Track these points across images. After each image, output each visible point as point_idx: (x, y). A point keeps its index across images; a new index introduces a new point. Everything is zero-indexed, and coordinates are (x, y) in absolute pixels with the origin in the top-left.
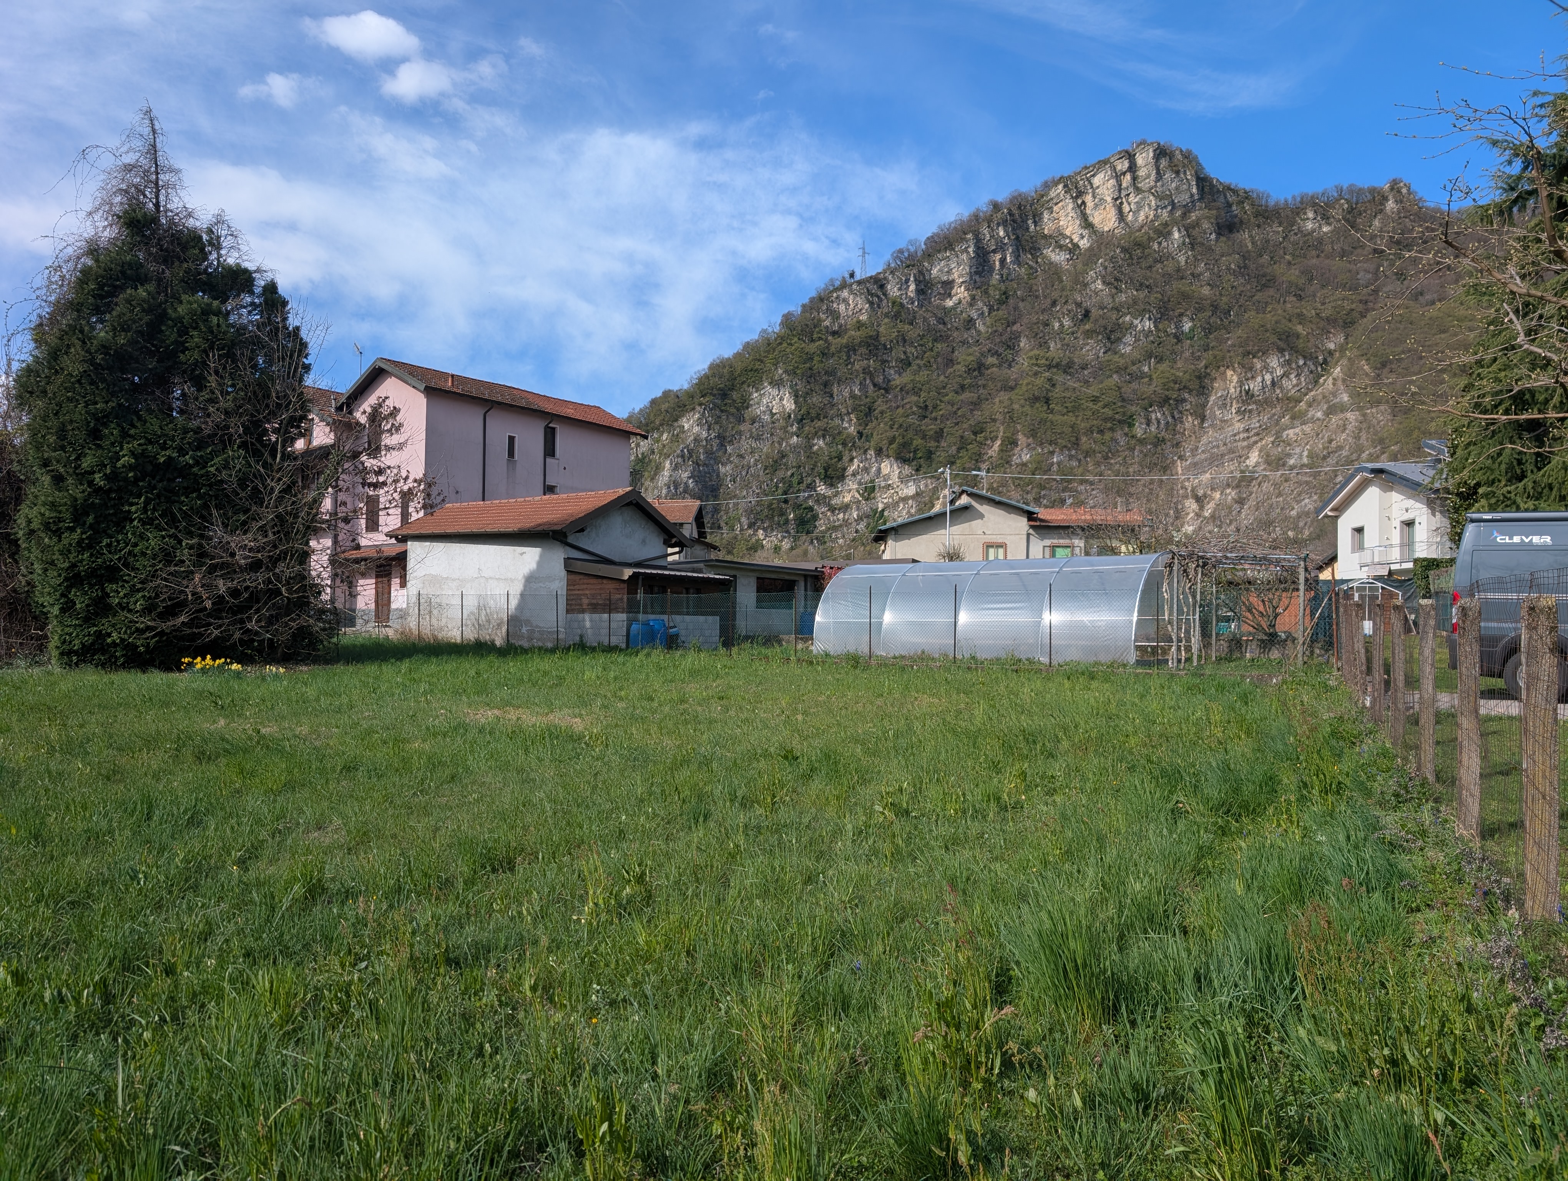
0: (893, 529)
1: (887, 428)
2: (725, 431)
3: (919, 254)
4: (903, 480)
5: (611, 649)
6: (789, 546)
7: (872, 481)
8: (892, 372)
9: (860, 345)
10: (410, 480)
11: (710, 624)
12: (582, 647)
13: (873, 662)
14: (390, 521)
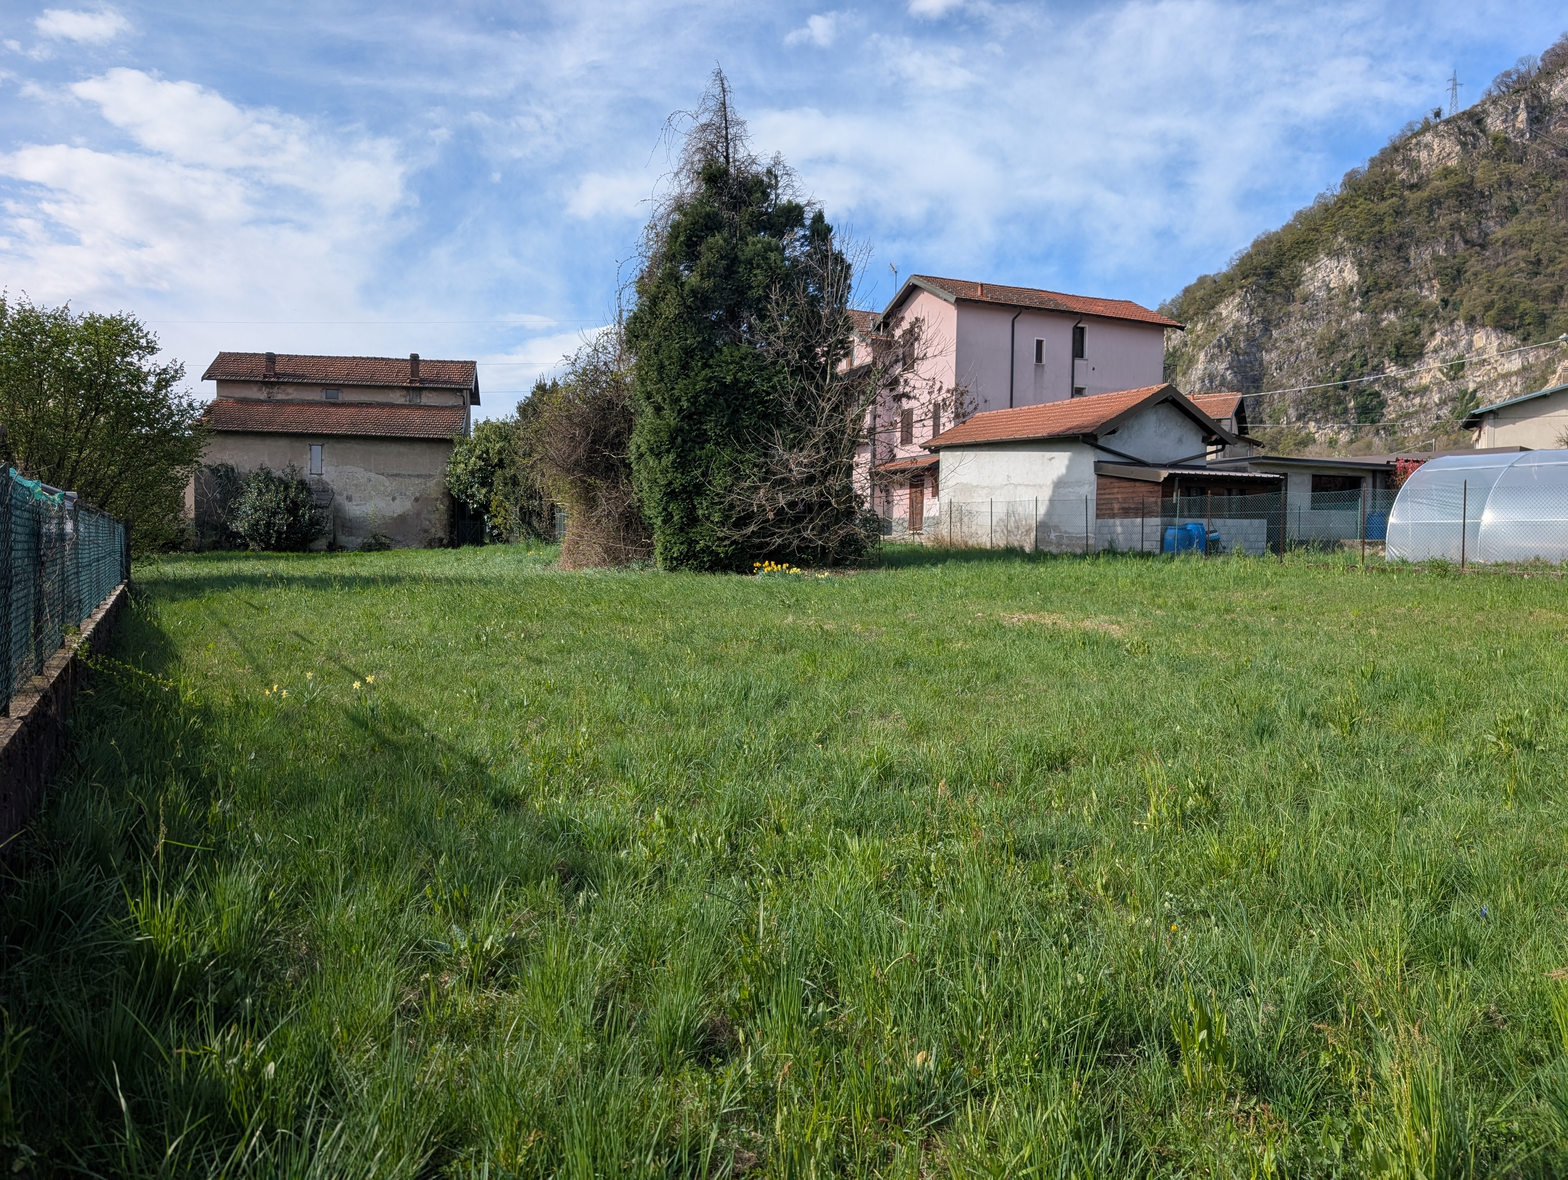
0: (1491, 412)
1: (1483, 292)
2: (1271, 314)
3: (1533, 74)
4: (1503, 352)
5: (1144, 555)
6: (1347, 438)
7: (1461, 357)
8: (1491, 223)
9: (1447, 196)
10: (943, 391)
11: (1257, 528)
12: (1112, 552)
13: (1467, 570)
14: (923, 433)
